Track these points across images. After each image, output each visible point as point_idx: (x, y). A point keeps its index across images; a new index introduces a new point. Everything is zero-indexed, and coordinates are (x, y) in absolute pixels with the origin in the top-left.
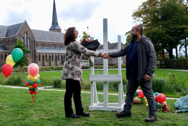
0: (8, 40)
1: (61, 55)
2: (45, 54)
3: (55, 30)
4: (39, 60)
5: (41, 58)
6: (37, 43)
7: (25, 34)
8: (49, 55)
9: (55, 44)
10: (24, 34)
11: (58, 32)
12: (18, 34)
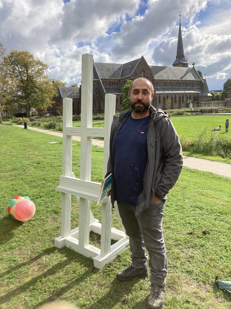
0: (123, 80)
1: (186, 96)
2: (166, 95)
3: (179, 65)
4: (159, 102)
5: (162, 100)
6: (157, 83)
7: (143, 72)
8: (172, 96)
9: (180, 83)
10: (141, 72)
11: (184, 66)
12: (133, 73)
